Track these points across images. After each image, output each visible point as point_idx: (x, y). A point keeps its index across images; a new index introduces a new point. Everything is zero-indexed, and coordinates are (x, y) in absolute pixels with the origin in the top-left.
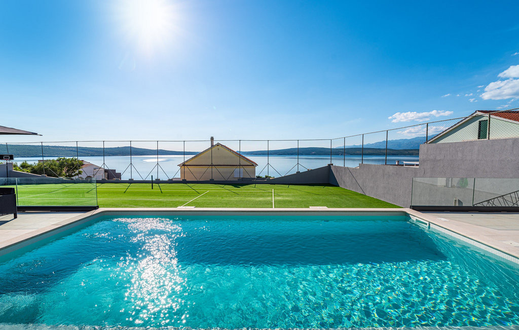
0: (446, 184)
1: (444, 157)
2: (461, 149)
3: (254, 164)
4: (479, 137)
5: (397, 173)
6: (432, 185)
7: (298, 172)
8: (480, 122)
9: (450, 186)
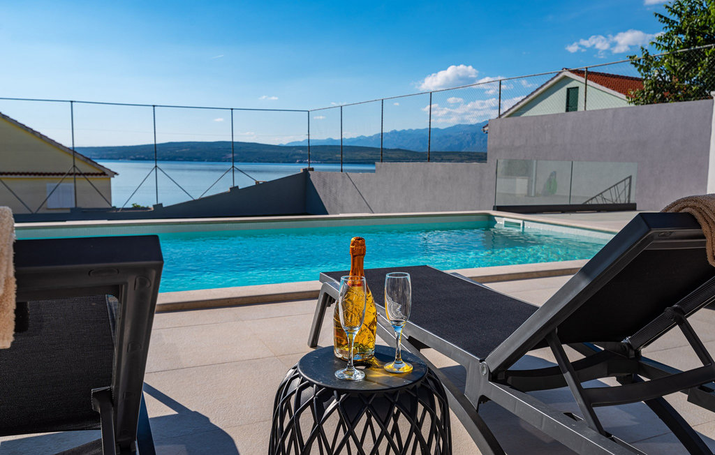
0: (528, 191)
1: (527, 140)
2: (549, 126)
3: (107, 173)
4: (567, 110)
5: (450, 178)
6: (509, 194)
7: (234, 189)
8: (568, 89)
9: (533, 195)
